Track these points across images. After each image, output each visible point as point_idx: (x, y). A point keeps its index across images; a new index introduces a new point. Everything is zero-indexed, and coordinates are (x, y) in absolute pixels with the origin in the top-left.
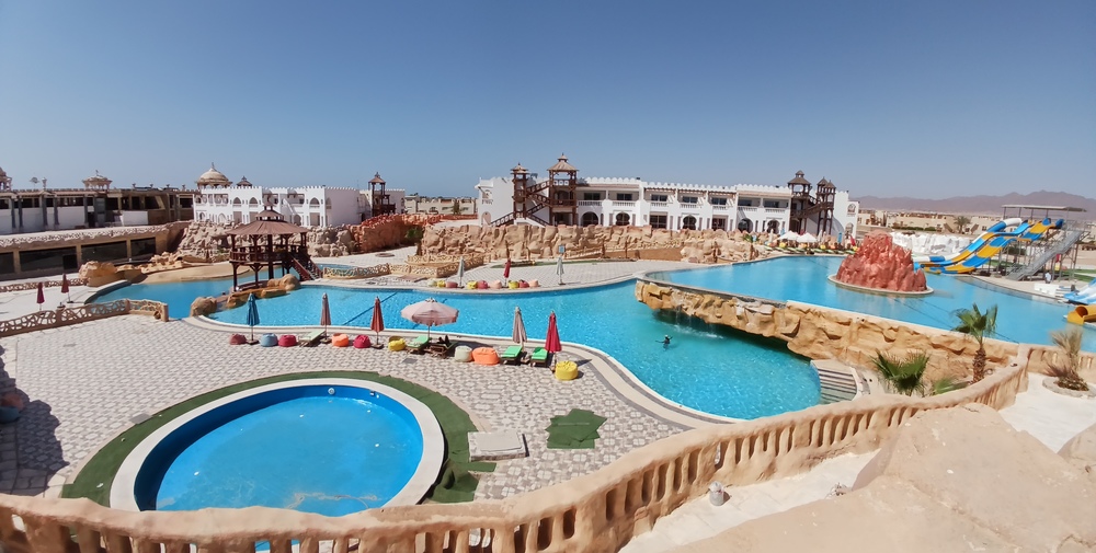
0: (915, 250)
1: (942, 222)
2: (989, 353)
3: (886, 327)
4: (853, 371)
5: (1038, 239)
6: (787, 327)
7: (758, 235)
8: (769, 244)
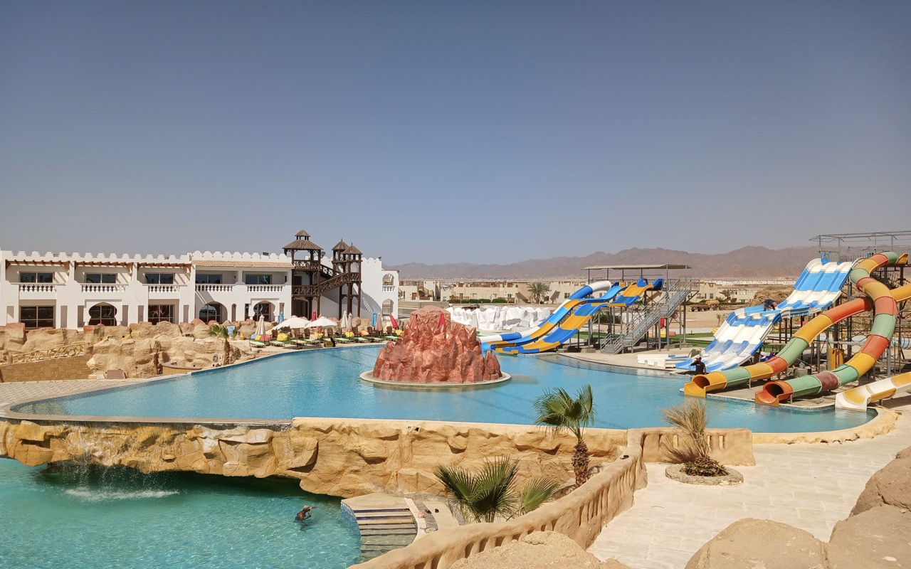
0: (482, 328)
1: (513, 291)
2: (591, 446)
3: (451, 433)
4: (410, 503)
5: (635, 303)
6: (297, 458)
7: (237, 325)
8: (258, 338)
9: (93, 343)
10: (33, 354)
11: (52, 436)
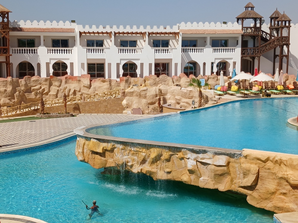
6: (246, 180)
7: (206, 78)
8: (219, 88)
9: (125, 89)
10: (95, 96)
11: (106, 150)
